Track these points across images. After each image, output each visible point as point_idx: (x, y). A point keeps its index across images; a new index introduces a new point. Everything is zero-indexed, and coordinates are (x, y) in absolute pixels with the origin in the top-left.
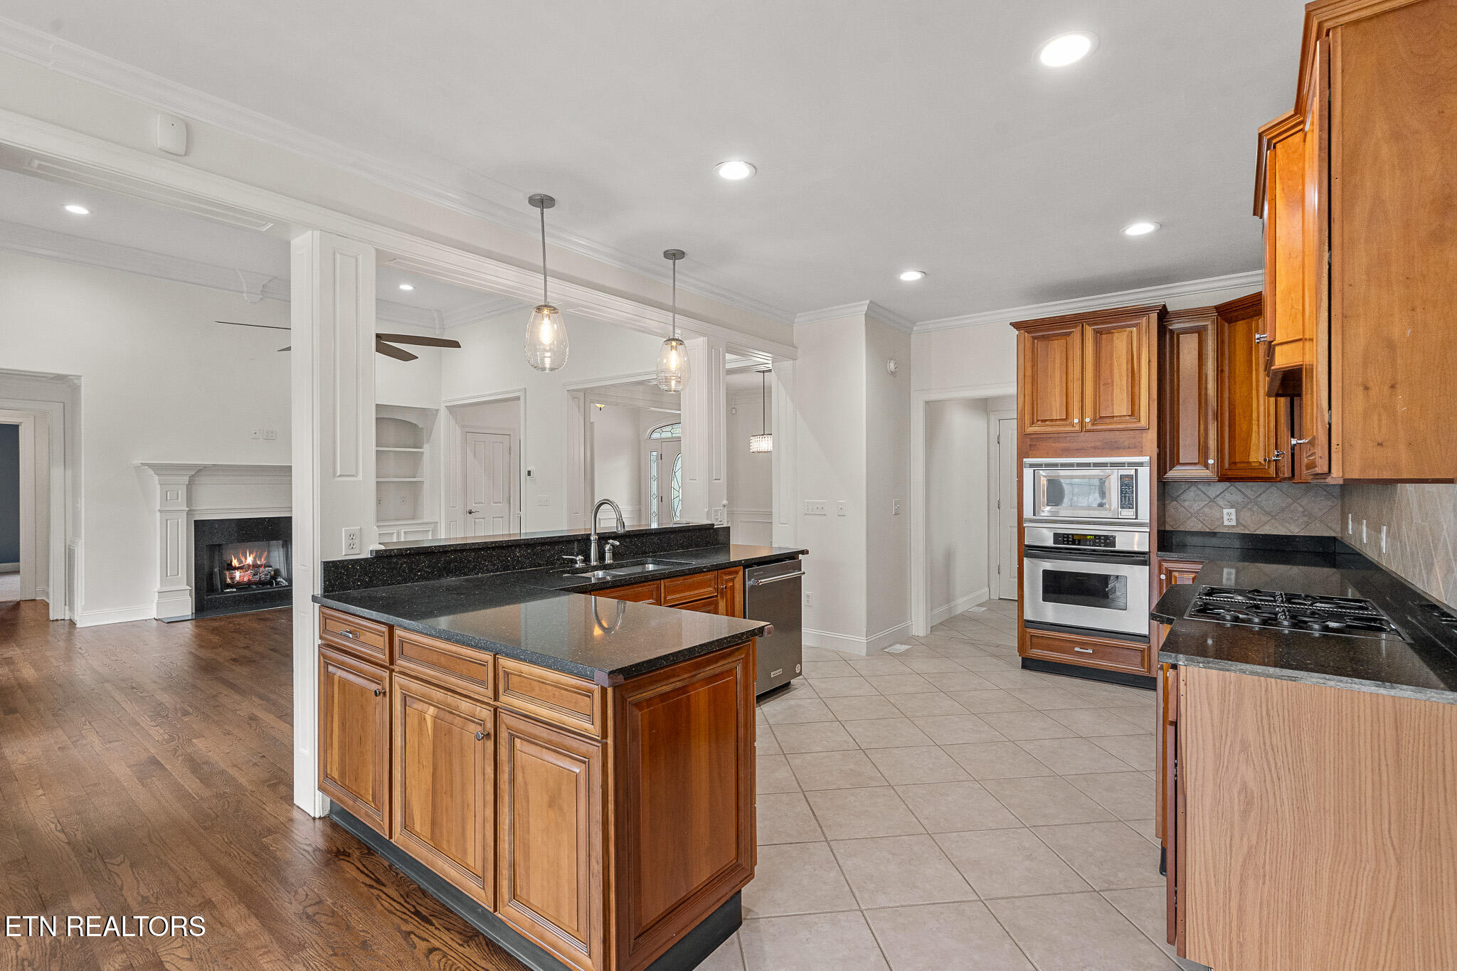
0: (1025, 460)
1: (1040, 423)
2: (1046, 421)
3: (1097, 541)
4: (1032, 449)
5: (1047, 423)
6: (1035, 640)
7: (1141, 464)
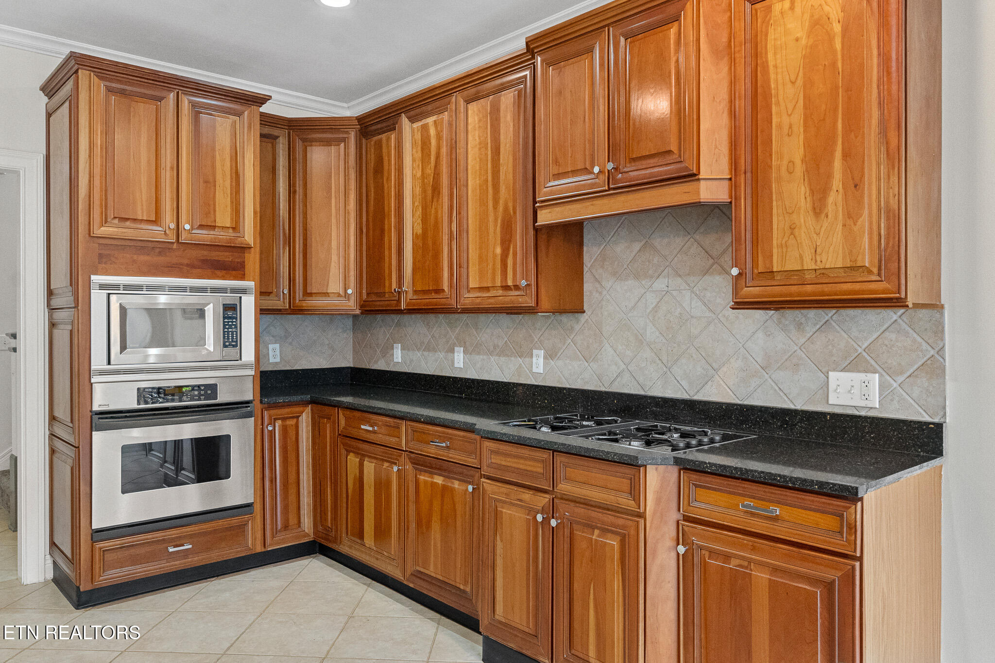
0: (93, 277)
1: (116, 221)
2: (127, 219)
3: (196, 393)
4: (104, 260)
5: (128, 223)
6: (109, 557)
7: (244, 291)
